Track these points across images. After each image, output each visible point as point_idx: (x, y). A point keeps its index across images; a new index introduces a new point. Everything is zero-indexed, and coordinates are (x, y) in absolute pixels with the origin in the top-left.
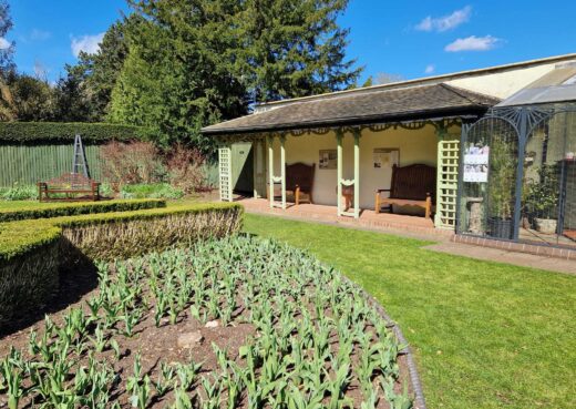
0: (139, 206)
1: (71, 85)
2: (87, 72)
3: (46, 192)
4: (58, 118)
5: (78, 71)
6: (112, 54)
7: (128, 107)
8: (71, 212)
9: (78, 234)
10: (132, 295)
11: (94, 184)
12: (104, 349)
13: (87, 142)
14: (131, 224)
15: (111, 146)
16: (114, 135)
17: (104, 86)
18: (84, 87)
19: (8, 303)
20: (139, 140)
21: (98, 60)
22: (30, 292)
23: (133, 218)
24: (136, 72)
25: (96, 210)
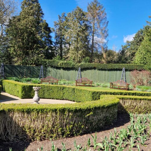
0: (144, 95)
1: (123, 52)
2: (128, 47)
3: (112, 86)
4: (118, 62)
5: (125, 47)
6: (137, 40)
7: (141, 58)
8: (121, 94)
9: (124, 102)
10: (143, 129)
11: (127, 85)
12: (134, 147)
13: (126, 70)
14: (142, 101)
15: (135, 72)
16: (136, 68)
17: (133, 51)
18: (127, 52)
19: (104, 121)
20: (145, 70)
21: (132, 43)
22: (109, 118)
23: (143, 99)
24: (147, 46)
25: (129, 94)
